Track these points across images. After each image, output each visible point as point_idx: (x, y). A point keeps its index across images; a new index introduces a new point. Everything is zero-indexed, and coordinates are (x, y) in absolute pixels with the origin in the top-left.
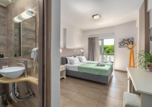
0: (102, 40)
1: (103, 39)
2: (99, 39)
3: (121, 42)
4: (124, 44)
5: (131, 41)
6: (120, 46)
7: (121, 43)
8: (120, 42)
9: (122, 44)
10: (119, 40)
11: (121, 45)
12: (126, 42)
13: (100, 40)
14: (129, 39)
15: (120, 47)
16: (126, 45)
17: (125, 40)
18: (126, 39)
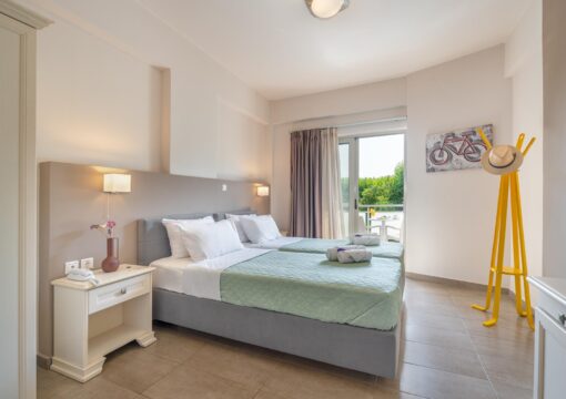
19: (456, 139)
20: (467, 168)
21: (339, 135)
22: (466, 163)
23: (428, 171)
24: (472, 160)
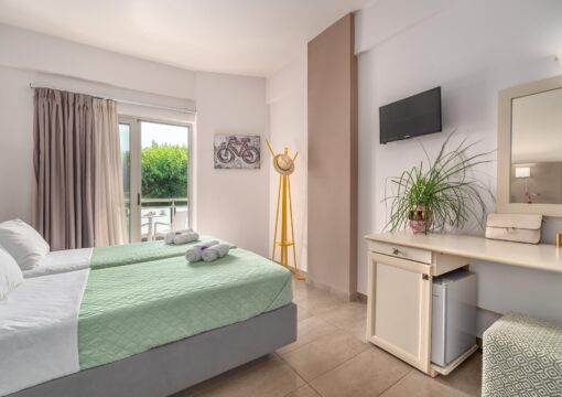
0: (135, 124)
1: (139, 121)
2: (120, 117)
3: (223, 147)
4: (233, 158)
5: (253, 148)
6: (219, 163)
7: (223, 152)
8: (218, 144)
9: (226, 155)
10: (216, 135)
11: (222, 159)
12: (239, 148)
13: (124, 120)
14: (249, 140)
15: (219, 167)
16: (241, 159)
17: (235, 139)
18: (239, 139)
19: (237, 143)
20: (245, 168)
21: (119, 112)
22: (244, 164)
23: (216, 167)
24: (248, 161)
